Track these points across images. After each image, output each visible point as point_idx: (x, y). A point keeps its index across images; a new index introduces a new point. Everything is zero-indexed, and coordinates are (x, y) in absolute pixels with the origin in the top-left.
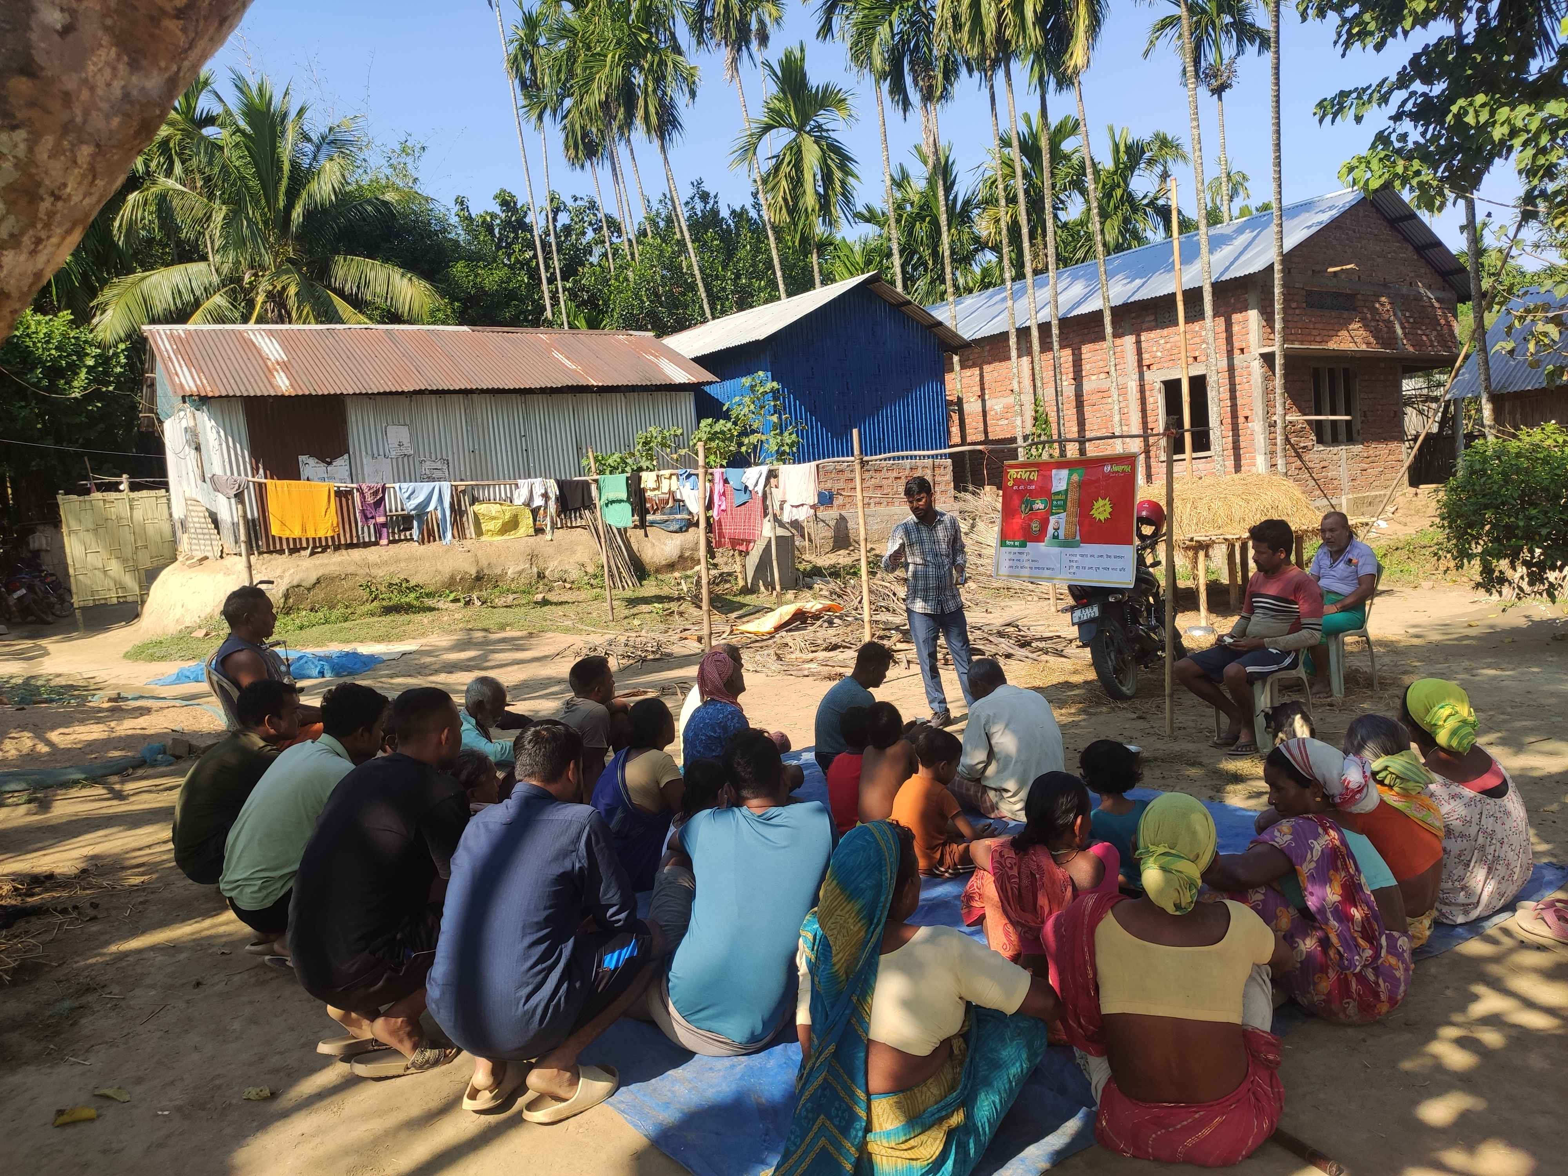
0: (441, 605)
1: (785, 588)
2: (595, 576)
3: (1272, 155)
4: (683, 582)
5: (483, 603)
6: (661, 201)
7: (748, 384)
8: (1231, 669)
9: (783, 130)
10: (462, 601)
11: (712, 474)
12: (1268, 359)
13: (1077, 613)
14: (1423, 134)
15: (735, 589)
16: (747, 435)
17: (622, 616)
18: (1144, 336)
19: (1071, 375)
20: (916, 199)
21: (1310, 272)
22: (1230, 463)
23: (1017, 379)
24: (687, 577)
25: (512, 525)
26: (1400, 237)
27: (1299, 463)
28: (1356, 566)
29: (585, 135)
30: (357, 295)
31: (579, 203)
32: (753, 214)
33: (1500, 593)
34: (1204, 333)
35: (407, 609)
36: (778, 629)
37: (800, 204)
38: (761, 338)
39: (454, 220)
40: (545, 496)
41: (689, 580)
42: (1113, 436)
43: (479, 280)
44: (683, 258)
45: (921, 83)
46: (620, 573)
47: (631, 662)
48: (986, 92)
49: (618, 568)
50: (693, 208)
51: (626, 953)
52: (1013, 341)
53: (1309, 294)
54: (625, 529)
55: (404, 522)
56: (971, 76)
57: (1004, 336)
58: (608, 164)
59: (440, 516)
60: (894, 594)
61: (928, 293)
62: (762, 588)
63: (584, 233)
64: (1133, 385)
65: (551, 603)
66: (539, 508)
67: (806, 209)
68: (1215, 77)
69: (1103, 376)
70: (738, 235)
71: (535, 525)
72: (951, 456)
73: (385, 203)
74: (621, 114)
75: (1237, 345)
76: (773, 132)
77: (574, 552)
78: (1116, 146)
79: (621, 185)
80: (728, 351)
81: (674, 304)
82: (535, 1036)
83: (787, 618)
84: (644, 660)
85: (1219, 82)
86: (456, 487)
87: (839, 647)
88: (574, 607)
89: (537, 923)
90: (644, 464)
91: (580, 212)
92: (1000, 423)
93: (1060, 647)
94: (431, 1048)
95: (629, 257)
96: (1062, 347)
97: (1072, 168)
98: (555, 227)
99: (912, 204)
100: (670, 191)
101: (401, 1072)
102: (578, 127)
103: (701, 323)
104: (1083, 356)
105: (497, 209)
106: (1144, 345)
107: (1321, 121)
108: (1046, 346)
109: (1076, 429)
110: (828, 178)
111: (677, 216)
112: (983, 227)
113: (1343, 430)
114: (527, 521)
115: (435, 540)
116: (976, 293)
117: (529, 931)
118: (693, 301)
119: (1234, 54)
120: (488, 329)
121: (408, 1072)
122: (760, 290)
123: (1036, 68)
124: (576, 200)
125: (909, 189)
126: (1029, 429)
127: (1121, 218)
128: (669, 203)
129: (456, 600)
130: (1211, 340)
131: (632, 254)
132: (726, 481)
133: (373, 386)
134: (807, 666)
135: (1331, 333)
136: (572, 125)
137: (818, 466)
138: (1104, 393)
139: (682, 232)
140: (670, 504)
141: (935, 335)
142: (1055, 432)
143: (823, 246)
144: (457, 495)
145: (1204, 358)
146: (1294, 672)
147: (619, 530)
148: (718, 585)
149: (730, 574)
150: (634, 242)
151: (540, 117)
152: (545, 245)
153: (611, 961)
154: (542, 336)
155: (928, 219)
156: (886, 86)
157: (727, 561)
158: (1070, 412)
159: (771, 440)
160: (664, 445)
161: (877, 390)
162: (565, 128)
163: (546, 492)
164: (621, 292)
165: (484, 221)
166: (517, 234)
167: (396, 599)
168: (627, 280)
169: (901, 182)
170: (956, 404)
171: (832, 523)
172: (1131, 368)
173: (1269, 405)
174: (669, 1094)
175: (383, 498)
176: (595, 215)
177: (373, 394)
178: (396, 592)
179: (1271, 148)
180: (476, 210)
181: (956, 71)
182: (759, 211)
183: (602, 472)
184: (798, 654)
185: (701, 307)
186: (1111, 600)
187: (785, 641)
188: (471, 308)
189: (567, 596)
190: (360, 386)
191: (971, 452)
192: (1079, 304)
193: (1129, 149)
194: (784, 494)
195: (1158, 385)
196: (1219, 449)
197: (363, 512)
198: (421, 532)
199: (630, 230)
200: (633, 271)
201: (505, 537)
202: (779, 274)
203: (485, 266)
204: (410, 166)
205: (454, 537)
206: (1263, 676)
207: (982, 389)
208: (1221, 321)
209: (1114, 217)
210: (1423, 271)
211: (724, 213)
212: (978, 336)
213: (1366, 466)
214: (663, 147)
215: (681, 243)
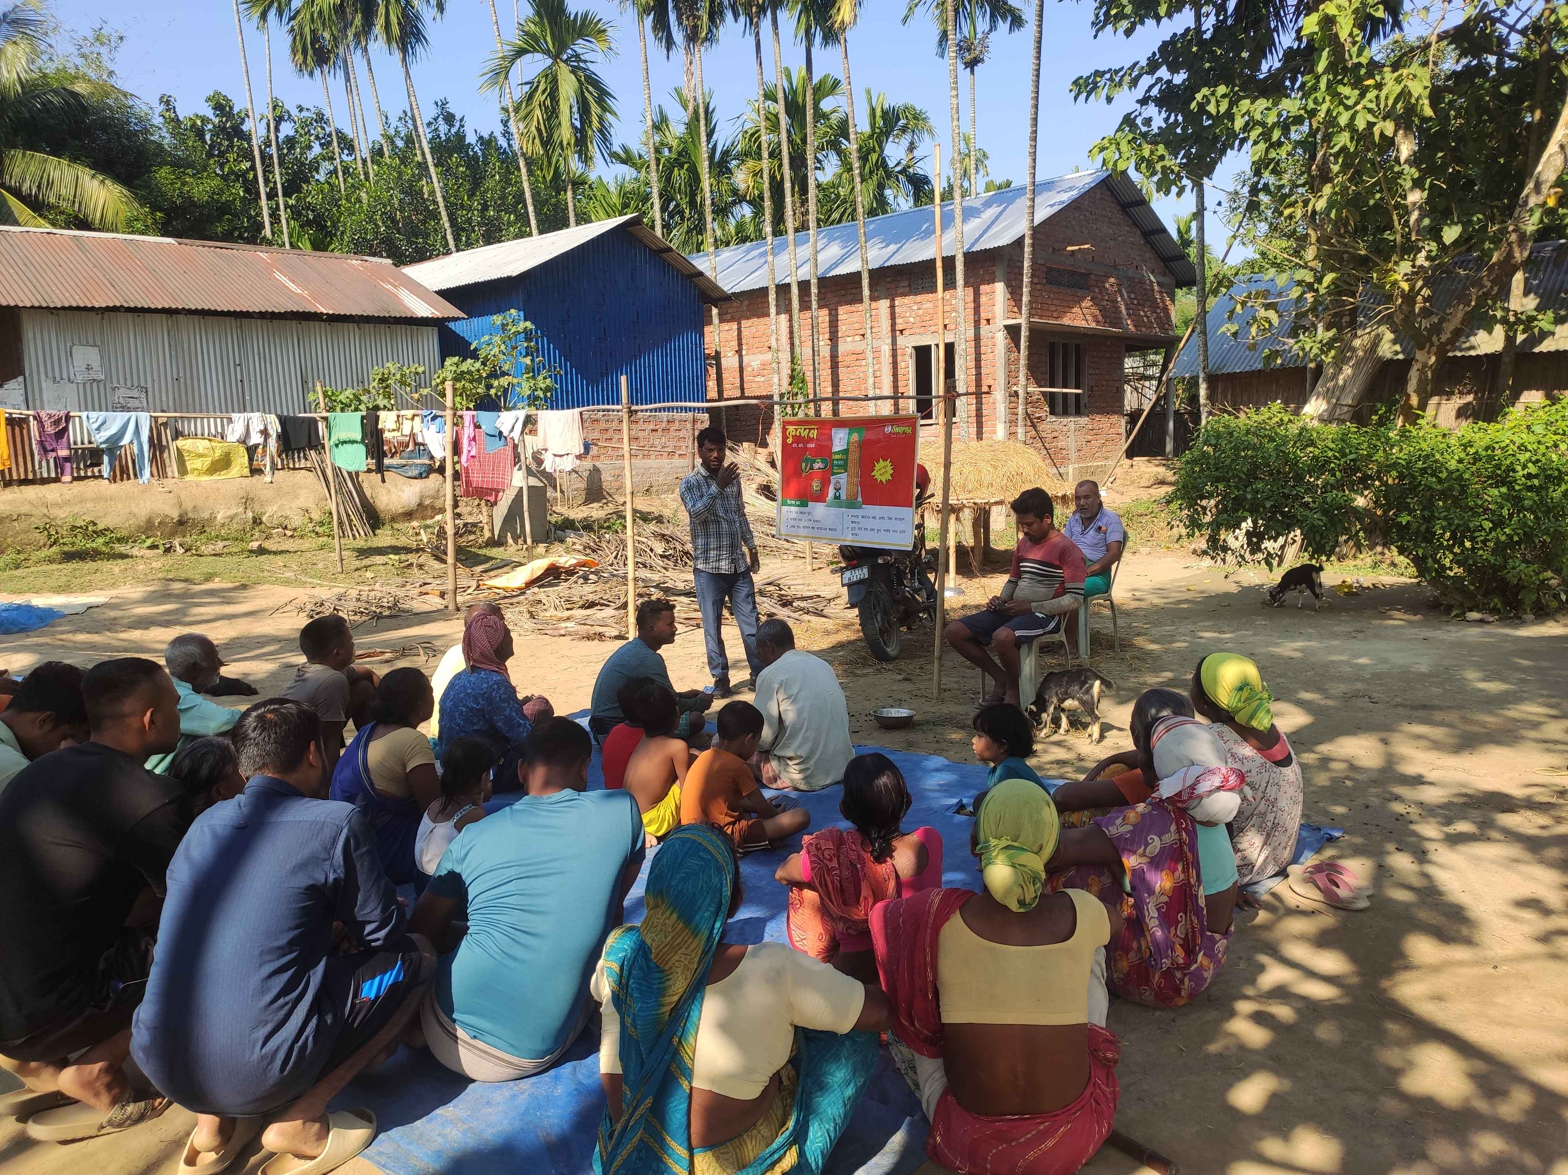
0: (135, 552)
1: (536, 541)
2: (321, 524)
3: (1029, 129)
4: (422, 531)
5: (186, 551)
6: (400, 119)
7: (499, 323)
8: (1002, 633)
9: (538, 56)
10: (162, 548)
11: (461, 417)
12: (1013, 331)
13: (847, 574)
14: (1166, 120)
15: (480, 541)
16: (496, 377)
17: (353, 568)
18: (898, 301)
19: (827, 336)
20: (675, 144)
21: (1051, 250)
22: (973, 430)
23: (774, 336)
24: (427, 527)
25: (223, 463)
26: (1131, 222)
27: (1034, 432)
28: (1105, 533)
29: (315, 39)
30: (36, 196)
31: (305, 114)
32: (502, 142)
33: (1224, 560)
34: (954, 302)
35: (94, 555)
36: (530, 584)
37: (555, 136)
38: (514, 274)
39: (157, 121)
40: (265, 433)
41: (429, 530)
42: (867, 398)
43: (186, 188)
44: (424, 182)
45: (685, 22)
46: (350, 521)
47: (364, 618)
48: (752, 40)
49: (348, 515)
50: (436, 129)
51: (389, 979)
52: (772, 297)
53: (1050, 270)
54: (357, 473)
55: (94, 456)
56: (736, 21)
57: (764, 291)
58: (340, 73)
59: (136, 451)
60: (651, 550)
61: (685, 243)
62: (510, 541)
63: (310, 147)
64: (886, 349)
65: (269, 552)
66: (256, 446)
67: (561, 143)
68: (969, 50)
69: (858, 338)
70: (486, 163)
71: (251, 464)
72: (708, 410)
73: (75, 95)
74: (358, 20)
75: (983, 315)
76: (528, 56)
77: (297, 497)
78: (873, 110)
79: (356, 98)
80: (477, 285)
81: (413, 232)
82: (274, 1085)
83: (539, 573)
84: (379, 617)
85: (972, 56)
86: (156, 418)
87: (596, 605)
88: (295, 557)
89: (280, 948)
90: (381, 402)
91: (305, 124)
92: (757, 379)
93: (820, 607)
94: (135, 1101)
95: (362, 177)
96: (820, 307)
97: (831, 128)
98: (277, 137)
99: (670, 149)
100: (412, 109)
101: (94, 1132)
102: (307, 30)
103: (444, 254)
104: (840, 317)
105: (209, 113)
106: (897, 310)
107: (1076, 99)
108: (805, 305)
109: (830, 389)
110: (584, 110)
111: (418, 136)
112: (742, 178)
113: (1072, 402)
114: (241, 460)
115: (129, 478)
116: (732, 247)
117: (267, 958)
118: (436, 230)
119: (987, 30)
120: (198, 242)
121: (103, 1131)
122: (510, 225)
123: (803, 19)
124: (301, 110)
125: (667, 133)
126: (785, 388)
127: (875, 183)
128: (410, 122)
129: (153, 547)
130: (961, 309)
131: (366, 174)
132: (477, 426)
133: (56, 300)
134: (563, 625)
135: (1066, 309)
136: (301, 28)
137: (581, 413)
138: (859, 355)
139: (423, 154)
140: (411, 448)
141: (696, 285)
142: (811, 391)
143: (578, 183)
144: (157, 428)
145: (953, 327)
146: (1056, 635)
147: (350, 474)
148: (461, 536)
149: (474, 525)
150: (369, 160)
151: (264, 16)
152: (266, 158)
153: (370, 989)
154: (262, 255)
155: (686, 166)
156: (649, 21)
157: (473, 513)
158: (825, 373)
159: (524, 384)
160: (403, 383)
161: (635, 338)
162: (292, 30)
163: (266, 429)
164: (353, 214)
165: (194, 125)
166: (232, 142)
167: (81, 544)
168: (360, 202)
169: (660, 124)
170: (713, 358)
171: (586, 474)
172: (884, 332)
173: (1011, 376)
174: (439, 1139)
175: (66, 429)
176: (323, 128)
177: (55, 308)
178: (80, 536)
179: (1029, 122)
180: (185, 111)
181: (721, 13)
182: (509, 140)
183: (332, 409)
184: (551, 612)
185: (444, 237)
186: (880, 561)
187: (538, 597)
188: (176, 219)
189: (289, 545)
190: (40, 298)
191: (728, 407)
192: (836, 265)
193: (885, 114)
194: (545, 441)
195: (910, 351)
196: (965, 415)
197: (41, 443)
198: (113, 469)
199: (364, 150)
200: (367, 193)
201: (215, 477)
202: (531, 209)
203: (194, 175)
204: (105, 57)
205: (152, 475)
206: (1029, 640)
207: (740, 344)
208: (970, 290)
209: (870, 181)
210: (1148, 255)
211: (471, 139)
212: (737, 289)
213: (1090, 438)
214: (404, 59)
215: (423, 166)
